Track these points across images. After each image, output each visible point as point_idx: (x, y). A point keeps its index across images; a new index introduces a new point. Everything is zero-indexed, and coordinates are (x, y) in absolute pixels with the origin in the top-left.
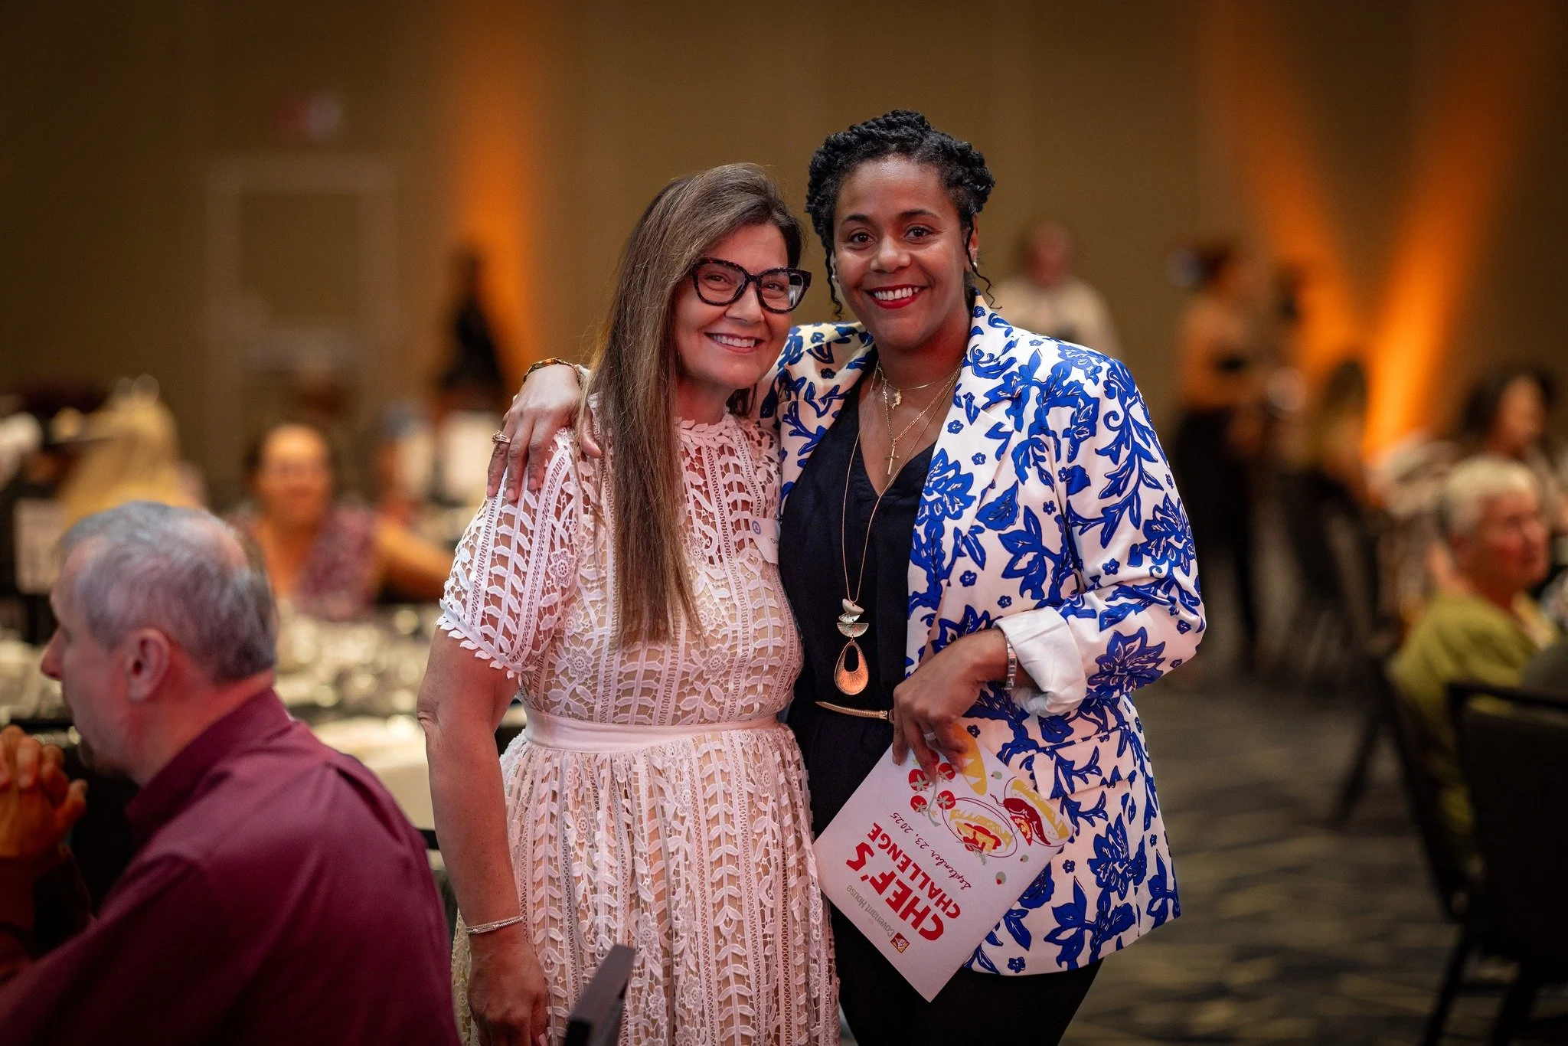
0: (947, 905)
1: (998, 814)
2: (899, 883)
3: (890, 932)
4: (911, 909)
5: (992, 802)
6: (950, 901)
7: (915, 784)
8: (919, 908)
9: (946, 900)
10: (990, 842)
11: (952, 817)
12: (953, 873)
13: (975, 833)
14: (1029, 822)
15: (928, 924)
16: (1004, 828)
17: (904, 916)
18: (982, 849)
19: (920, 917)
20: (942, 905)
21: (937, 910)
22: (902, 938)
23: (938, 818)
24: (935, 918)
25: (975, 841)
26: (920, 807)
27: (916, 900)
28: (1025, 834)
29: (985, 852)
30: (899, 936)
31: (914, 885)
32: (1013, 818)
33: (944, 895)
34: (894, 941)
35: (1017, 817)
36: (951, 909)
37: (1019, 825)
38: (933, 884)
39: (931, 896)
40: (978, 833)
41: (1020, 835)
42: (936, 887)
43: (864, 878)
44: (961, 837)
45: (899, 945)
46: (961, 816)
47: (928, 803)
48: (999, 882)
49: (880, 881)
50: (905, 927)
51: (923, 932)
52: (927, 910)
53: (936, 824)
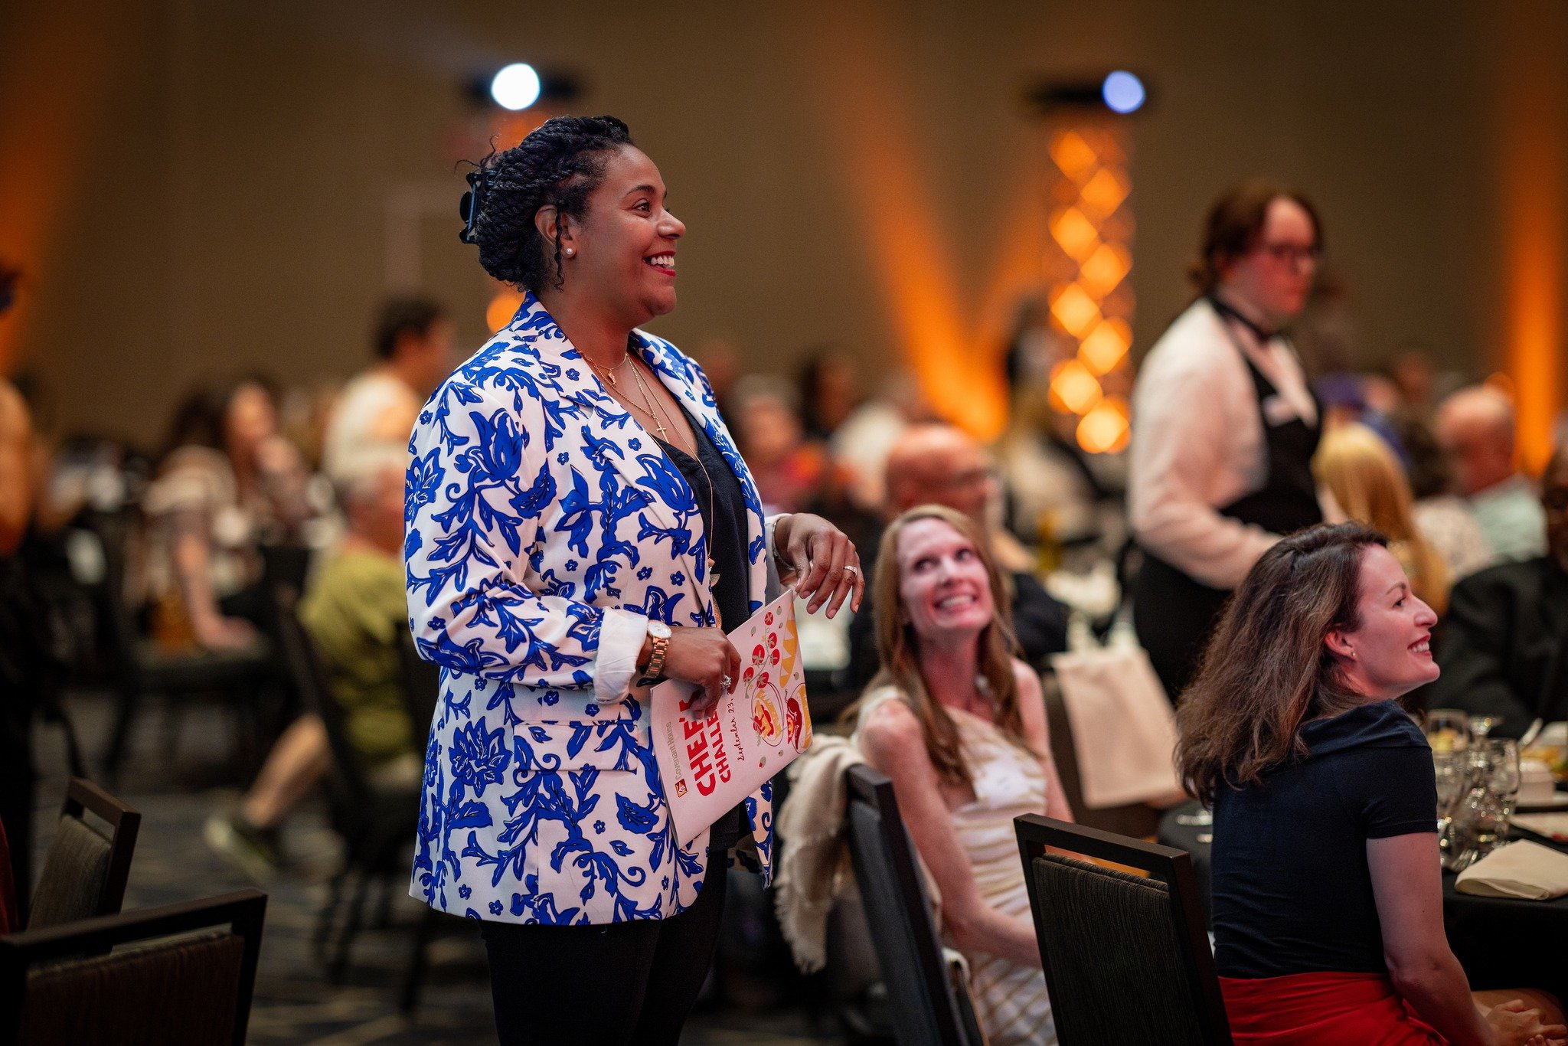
0: (724, 768)
1: (781, 708)
2: (702, 735)
3: (679, 776)
4: (699, 762)
5: (783, 695)
6: (727, 766)
7: (755, 657)
8: (705, 763)
9: (725, 764)
10: (768, 730)
11: (758, 696)
12: (738, 743)
13: (763, 717)
14: (795, 723)
15: (705, 781)
16: (780, 722)
17: (693, 766)
18: (761, 731)
19: (704, 771)
20: (720, 767)
21: (715, 770)
22: (684, 784)
23: (750, 694)
24: (712, 777)
25: (760, 723)
26: (748, 678)
27: (706, 755)
28: (789, 733)
29: (762, 735)
30: (683, 782)
31: (710, 741)
32: (788, 716)
33: (725, 759)
34: (677, 784)
35: (790, 717)
36: (725, 775)
37: (789, 723)
38: (722, 746)
39: (717, 756)
40: (765, 718)
41: (786, 731)
42: (723, 750)
43: (682, 720)
44: (754, 715)
45: (680, 790)
46: (762, 698)
47: (754, 676)
48: (761, 765)
49: (691, 727)
50: (689, 775)
51: (700, 785)
52: (709, 767)
53: (747, 697)
